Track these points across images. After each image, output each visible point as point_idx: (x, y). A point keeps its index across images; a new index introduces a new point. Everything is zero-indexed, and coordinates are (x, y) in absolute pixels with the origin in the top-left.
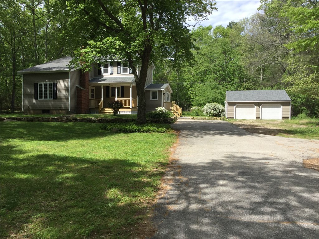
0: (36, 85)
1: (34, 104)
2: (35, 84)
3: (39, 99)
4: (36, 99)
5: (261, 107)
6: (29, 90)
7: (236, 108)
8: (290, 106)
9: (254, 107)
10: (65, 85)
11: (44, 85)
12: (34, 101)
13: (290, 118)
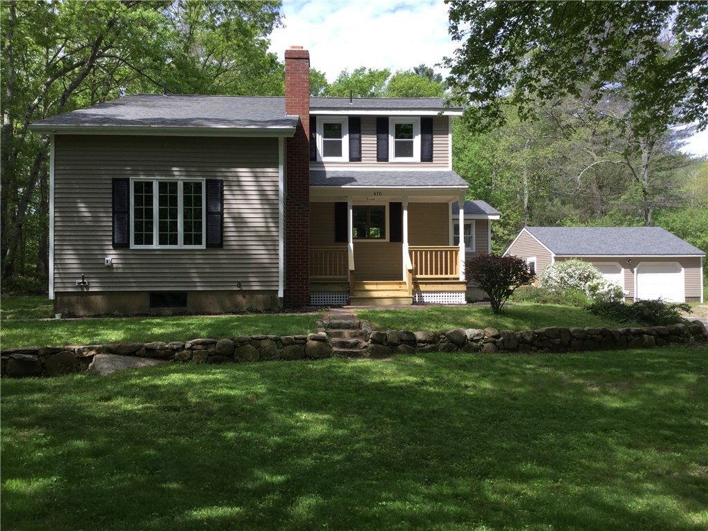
0: (119, 186)
1: (111, 267)
2: (114, 180)
3: (133, 246)
4: (121, 245)
5: (635, 270)
6: (83, 209)
8: (702, 268)
10: (262, 193)
11: (162, 186)
12: (112, 257)
13: (702, 298)
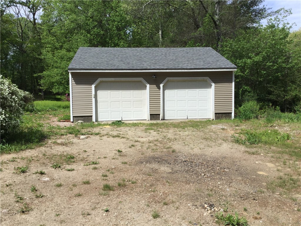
5: (161, 86)
7: (96, 89)
8: (233, 83)
9: (145, 88)
13: (233, 115)
